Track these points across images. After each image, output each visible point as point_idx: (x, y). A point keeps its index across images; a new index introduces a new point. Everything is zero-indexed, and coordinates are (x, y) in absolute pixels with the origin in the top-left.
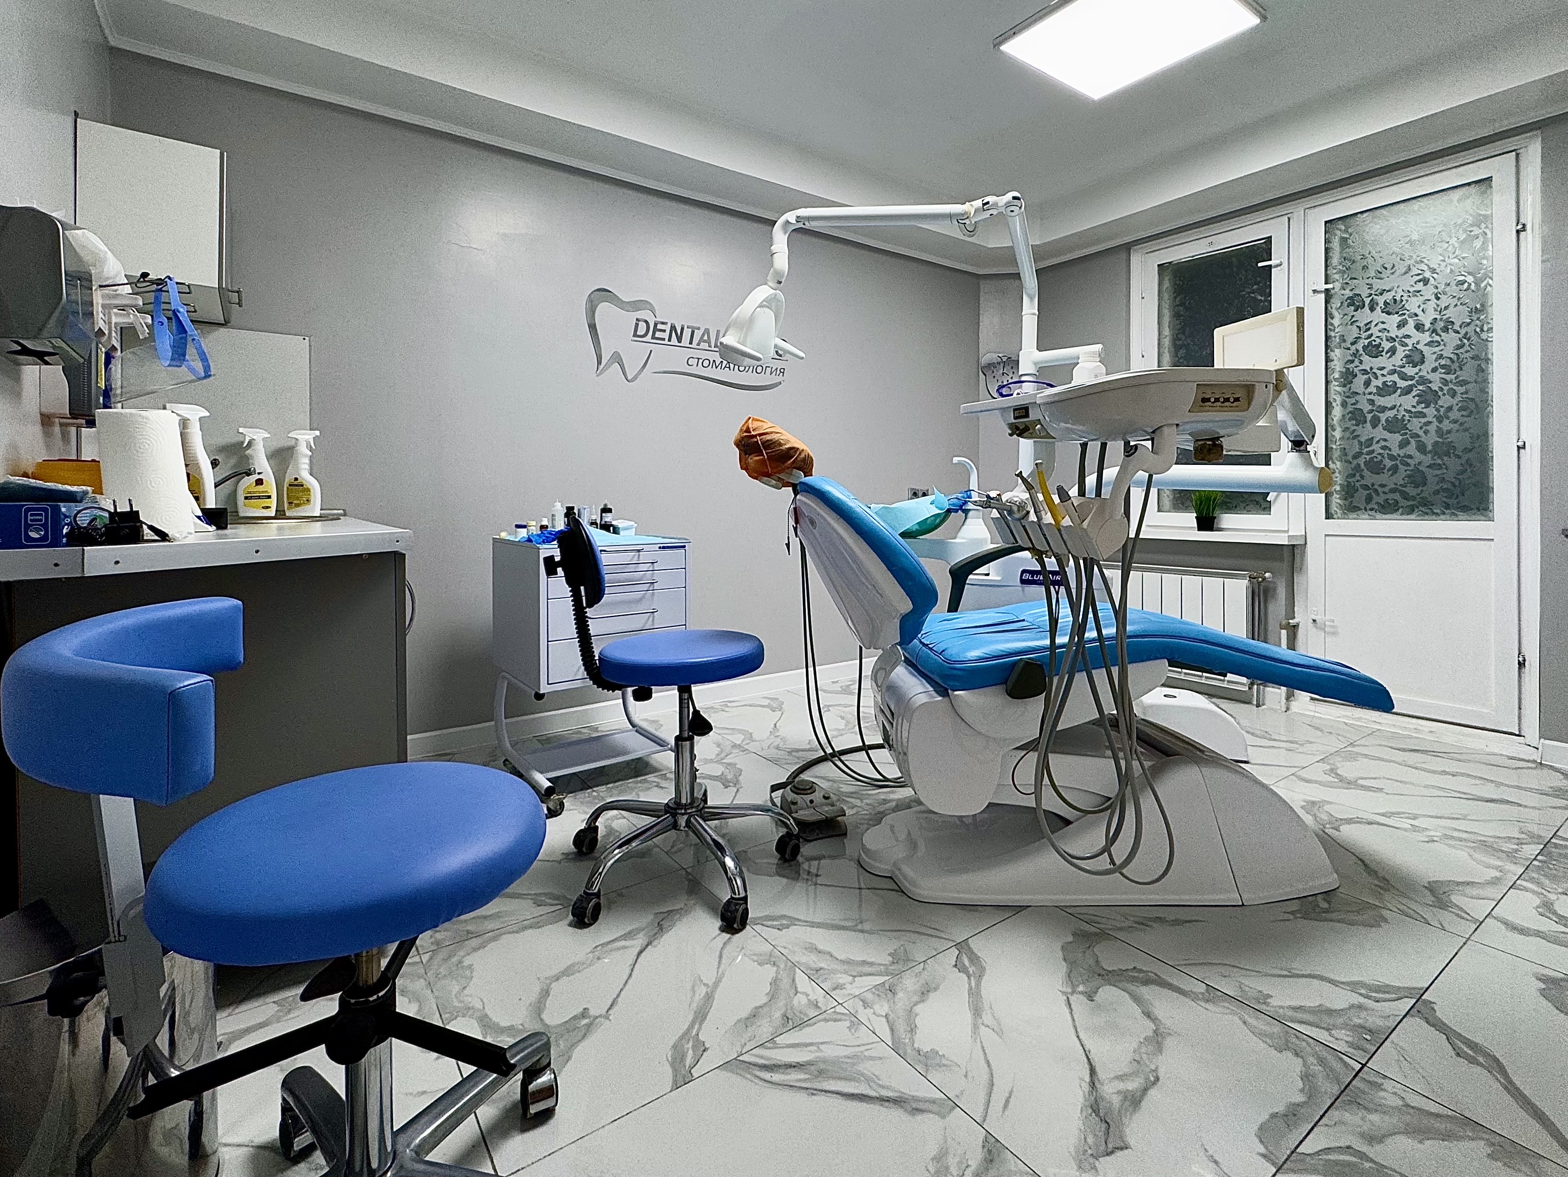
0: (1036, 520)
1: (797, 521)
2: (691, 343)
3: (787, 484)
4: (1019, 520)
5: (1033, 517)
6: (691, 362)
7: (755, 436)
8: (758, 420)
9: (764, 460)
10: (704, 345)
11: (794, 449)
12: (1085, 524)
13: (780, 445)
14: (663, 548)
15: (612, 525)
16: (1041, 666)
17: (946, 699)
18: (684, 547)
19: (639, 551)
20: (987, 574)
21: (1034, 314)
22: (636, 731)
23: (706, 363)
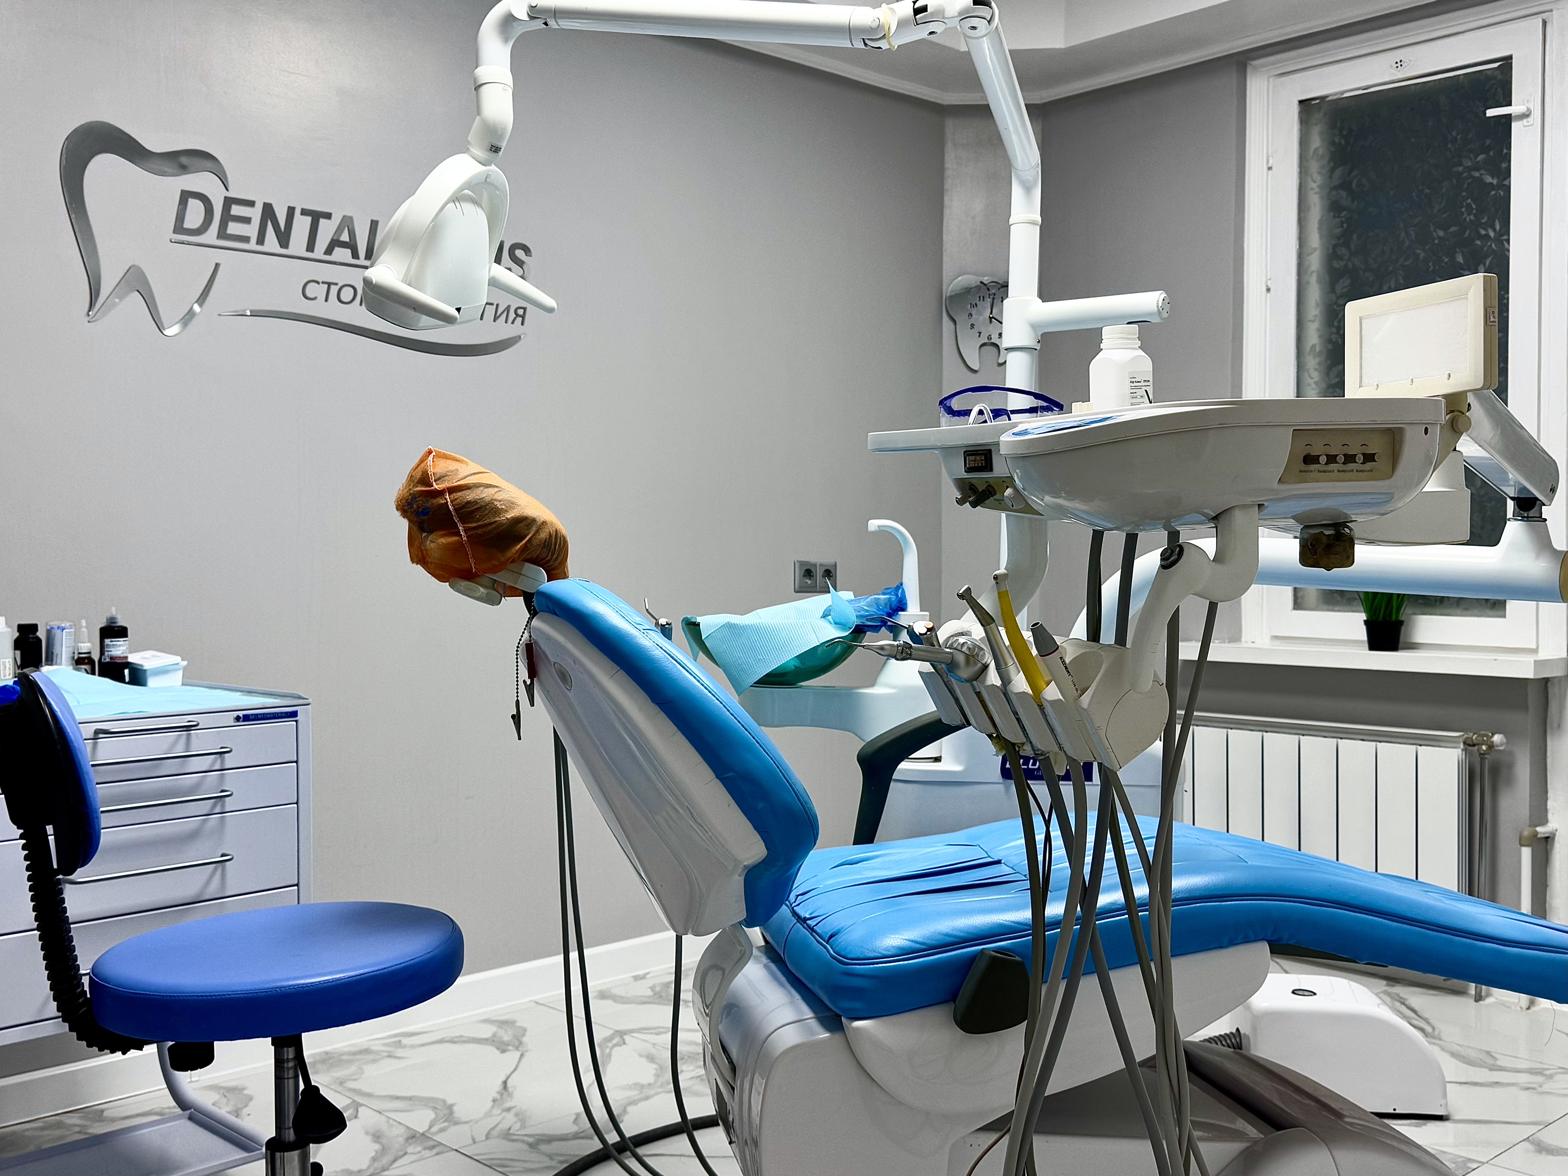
0: (998, 682)
1: (533, 672)
2: (311, 247)
3: (513, 592)
4: (970, 680)
5: (993, 678)
6: (311, 290)
7: (441, 493)
8: (446, 457)
9: (461, 544)
10: (342, 254)
11: (524, 523)
12: (1085, 699)
13: (497, 511)
14: (247, 718)
15: (128, 665)
16: (1020, 965)
17: (838, 1036)
18: (294, 714)
19: (188, 728)
20: (937, 759)
21: (1033, 223)
22: (191, 1118)
23: (347, 294)
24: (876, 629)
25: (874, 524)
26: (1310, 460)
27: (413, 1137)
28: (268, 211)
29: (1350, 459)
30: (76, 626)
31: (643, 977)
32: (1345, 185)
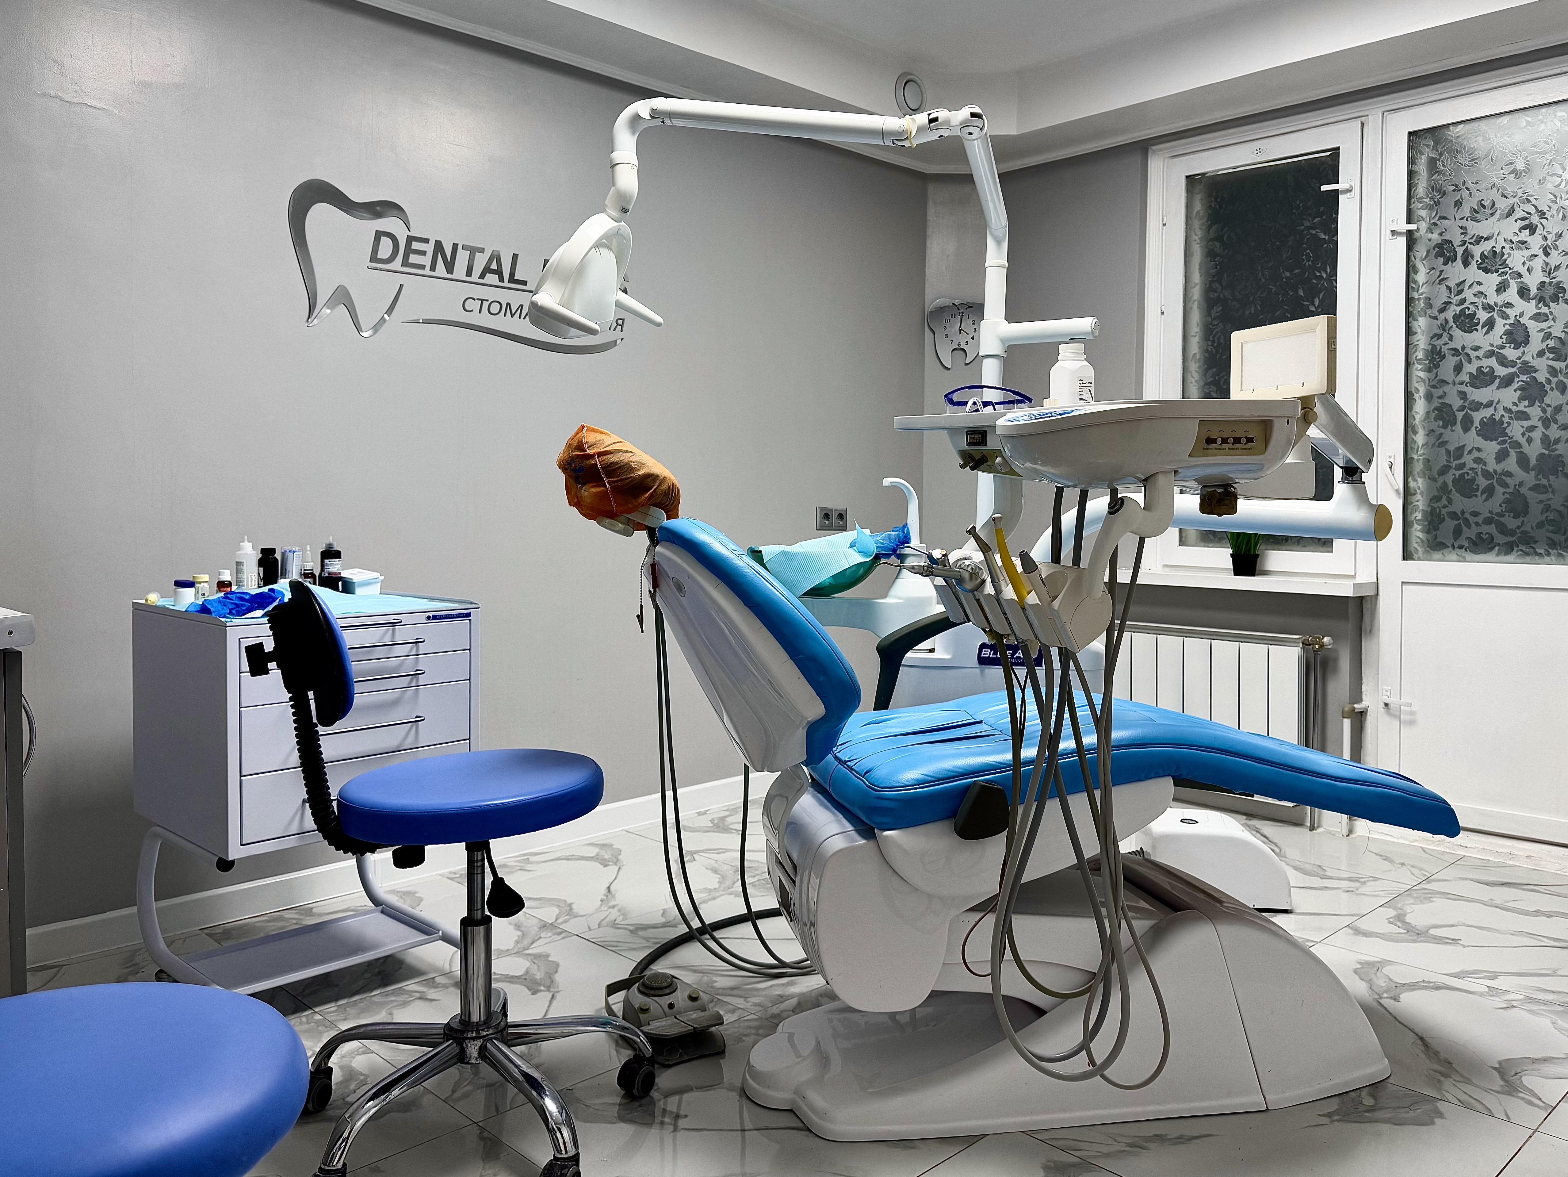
0: (993, 592)
1: (655, 584)
2: (469, 273)
3: (640, 527)
4: (972, 591)
5: (989, 589)
6: (470, 305)
7: (592, 456)
8: (594, 431)
9: (606, 492)
10: (492, 278)
11: (651, 478)
12: (1056, 604)
13: (632, 470)
14: (435, 617)
15: (341, 579)
16: (1002, 791)
17: (872, 843)
18: (468, 615)
19: (393, 624)
20: (932, 651)
21: (1003, 267)
22: (382, 912)
23: (495, 308)
24: (887, 556)
25: (887, 481)
26: (1210, 441)
27: (544, 926)
28: (439, 246)
29: (1237, 440)
30: (303, 550)
31: (705, 813)
32: (1219, 238)
